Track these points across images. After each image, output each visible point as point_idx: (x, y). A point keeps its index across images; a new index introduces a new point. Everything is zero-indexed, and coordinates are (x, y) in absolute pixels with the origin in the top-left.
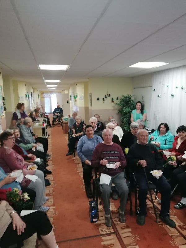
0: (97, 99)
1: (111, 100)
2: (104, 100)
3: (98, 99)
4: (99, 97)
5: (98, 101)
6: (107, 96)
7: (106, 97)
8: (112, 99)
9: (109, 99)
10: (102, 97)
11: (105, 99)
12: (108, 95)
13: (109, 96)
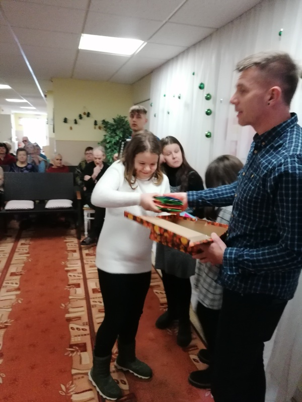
0: (63, 120)
1: (93, 123)
2: (76, 122)
3: (65, 121)
4: (67, 118)
5: (66, 124)
6: (84, 117)
7: (81, 117)
8: (96, 123)
9: (87, 123)
10: (72, 116)
11: (79, 121)
12: (85, 114)
13: (88, 115)
